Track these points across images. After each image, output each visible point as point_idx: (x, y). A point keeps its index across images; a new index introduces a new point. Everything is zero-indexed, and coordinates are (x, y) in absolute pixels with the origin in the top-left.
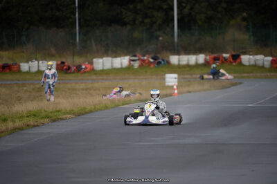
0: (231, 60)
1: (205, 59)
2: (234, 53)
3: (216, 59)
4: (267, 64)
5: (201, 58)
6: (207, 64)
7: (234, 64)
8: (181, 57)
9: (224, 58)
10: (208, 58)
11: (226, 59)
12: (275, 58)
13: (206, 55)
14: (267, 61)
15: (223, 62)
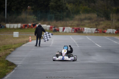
0: (32, 27)
1: (21, 26)
2: (33, 24)
3: (26, 26)
4: (48, 29)
5: (19, 25)
6: (21, 28)
7: (33, 28)
8: (11, 24)
9: (29, 26)
10: (22, 25)
11: (30, 26)
12: (51, 26)
13: (21, 24)
14: (48, 27)
15: (28, 27)
